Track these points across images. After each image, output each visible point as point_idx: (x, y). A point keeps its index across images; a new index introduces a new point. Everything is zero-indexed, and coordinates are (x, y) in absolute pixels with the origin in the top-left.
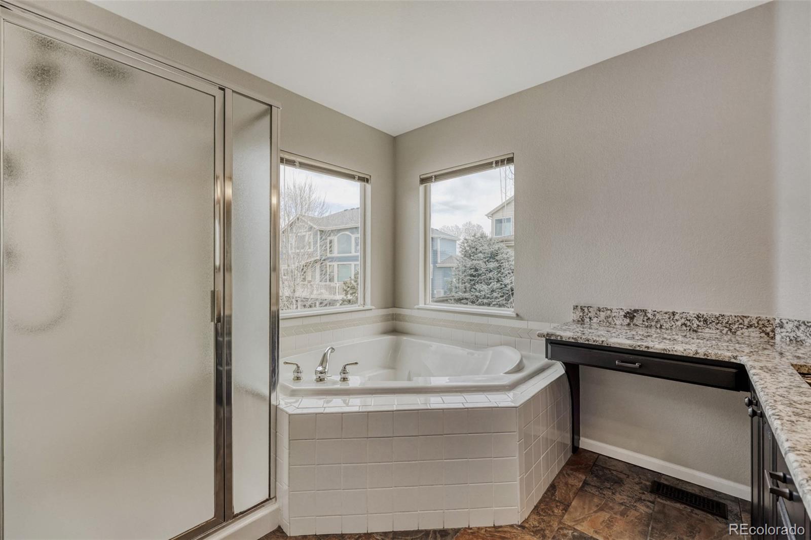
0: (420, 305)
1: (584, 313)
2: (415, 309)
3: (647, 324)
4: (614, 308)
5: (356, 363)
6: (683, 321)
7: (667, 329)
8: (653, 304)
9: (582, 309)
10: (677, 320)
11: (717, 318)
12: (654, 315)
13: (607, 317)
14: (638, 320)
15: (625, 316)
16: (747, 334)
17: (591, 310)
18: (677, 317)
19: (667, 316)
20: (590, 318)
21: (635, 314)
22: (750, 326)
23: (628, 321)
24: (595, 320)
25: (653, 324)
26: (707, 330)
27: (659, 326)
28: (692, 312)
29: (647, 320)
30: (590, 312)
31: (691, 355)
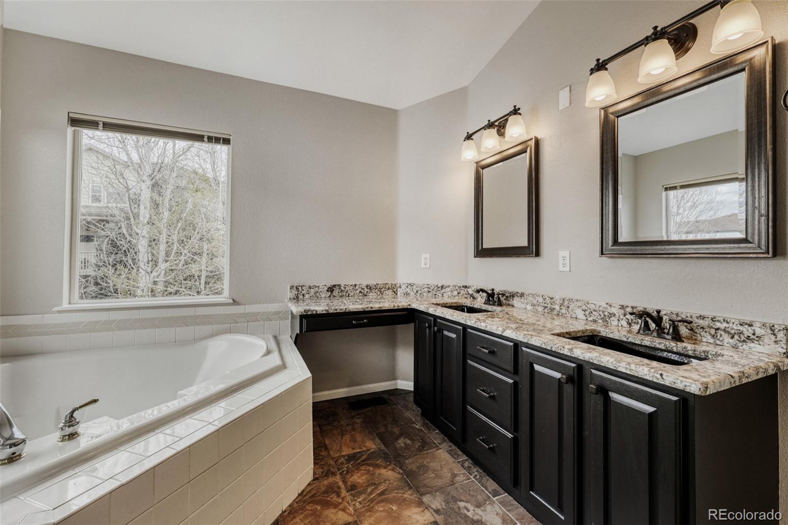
0: (64, 306)
1: (298, 291)
2: (54, 313)
3: (341, 294)
4: (321, 285)
5: (95, 401)
6: (360, 289)
7: (352, 296)
8: (344, 280)
9: (297, 288)
10: (357, 290)
11: (375, 286)
12: (345, 288)
13: (316, 293)
14: (336, 293)
15: (328, 291)
16: (387, 294)
17: (304, 288)
18: (357, 288)
19: (352, 287)
20: (303, 295)
21: (334, 288)
22: (389, 289)
23: (329, 294)
24: (307, 296)
25: (344, 294)
26: (371, 294)
27: (347, 295)
28: (364, 284)
29: (341, 291)
30: (303, 290)
31: (392, 308)
